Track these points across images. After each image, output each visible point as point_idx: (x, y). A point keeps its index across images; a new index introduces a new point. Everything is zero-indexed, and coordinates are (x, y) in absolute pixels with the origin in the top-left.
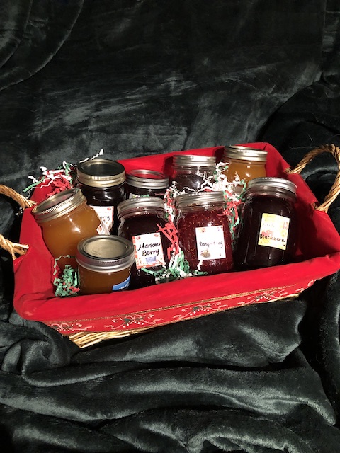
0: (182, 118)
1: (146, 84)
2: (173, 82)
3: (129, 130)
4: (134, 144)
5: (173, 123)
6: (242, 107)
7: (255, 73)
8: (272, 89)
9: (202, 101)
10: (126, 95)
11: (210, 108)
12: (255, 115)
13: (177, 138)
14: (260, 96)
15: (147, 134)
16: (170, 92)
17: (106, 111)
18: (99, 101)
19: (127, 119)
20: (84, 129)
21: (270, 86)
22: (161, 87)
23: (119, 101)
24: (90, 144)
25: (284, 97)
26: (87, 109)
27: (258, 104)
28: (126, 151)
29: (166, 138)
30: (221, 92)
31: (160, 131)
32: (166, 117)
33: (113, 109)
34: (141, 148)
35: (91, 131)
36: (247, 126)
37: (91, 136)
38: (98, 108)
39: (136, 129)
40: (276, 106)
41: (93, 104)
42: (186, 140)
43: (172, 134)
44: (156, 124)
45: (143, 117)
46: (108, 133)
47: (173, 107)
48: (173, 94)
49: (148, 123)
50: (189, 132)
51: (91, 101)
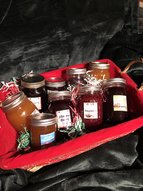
0: (67, 51)
1: (48, 35)
2: (61, 34)
3: (42, 59)
4: (45, 65)
5: (62, 53)
6: (93, 43)
7: (98, 27)
8: (105, 33)
9: (75, 42)
10: (39, 42)
11: (79, 45)
12: (98, 46)
13: (65, 60)
14: (100, 37)
15: (51, 60)
16: (60, 38)
17: (30, 51)
18: (26, 46)
19: (41, 54)
20: (20, 61)
21: (104, 32)
22: (55, 36)
23: (36, 45)
24: (24, 68)
25: (110, 37)
26: (21, 50)
27: (99, 41)
28: (42, 69)
29: (60, 61)
30: (83, 37)
31: (57, 58)
32: (59, 51)
33: (33, 49)
34: (49, 67)
35: (23, 61)
36: (96, 51)
37: (24, 64)
38: (26, 49)
39: (46, 58)
40: (107, 41)
41: (23, 47)
42: (69, 60)
43: (62, 59)
44: (55, 55)
45: (49, 52)
46: (32, 61)
47: (62, 45)
48: (61, 39)
49: (51, 55)
50: (70, 57)
51: (22, 46)
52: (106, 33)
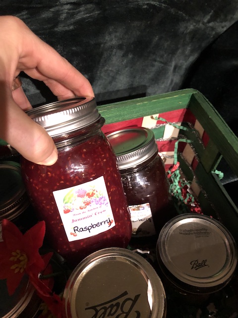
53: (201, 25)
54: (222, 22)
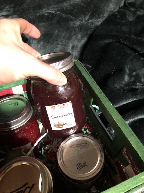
52: (89, 16)
53: (84, 22)
54: (97, 19)
